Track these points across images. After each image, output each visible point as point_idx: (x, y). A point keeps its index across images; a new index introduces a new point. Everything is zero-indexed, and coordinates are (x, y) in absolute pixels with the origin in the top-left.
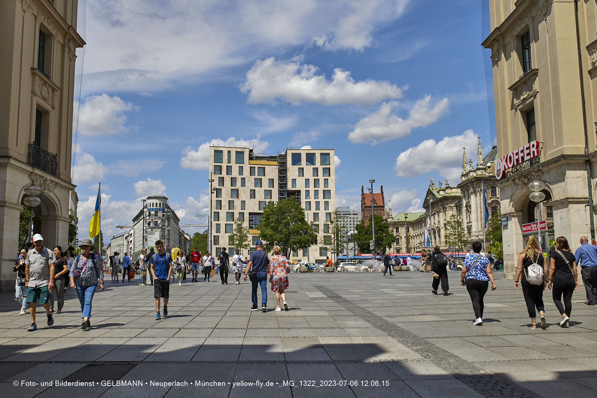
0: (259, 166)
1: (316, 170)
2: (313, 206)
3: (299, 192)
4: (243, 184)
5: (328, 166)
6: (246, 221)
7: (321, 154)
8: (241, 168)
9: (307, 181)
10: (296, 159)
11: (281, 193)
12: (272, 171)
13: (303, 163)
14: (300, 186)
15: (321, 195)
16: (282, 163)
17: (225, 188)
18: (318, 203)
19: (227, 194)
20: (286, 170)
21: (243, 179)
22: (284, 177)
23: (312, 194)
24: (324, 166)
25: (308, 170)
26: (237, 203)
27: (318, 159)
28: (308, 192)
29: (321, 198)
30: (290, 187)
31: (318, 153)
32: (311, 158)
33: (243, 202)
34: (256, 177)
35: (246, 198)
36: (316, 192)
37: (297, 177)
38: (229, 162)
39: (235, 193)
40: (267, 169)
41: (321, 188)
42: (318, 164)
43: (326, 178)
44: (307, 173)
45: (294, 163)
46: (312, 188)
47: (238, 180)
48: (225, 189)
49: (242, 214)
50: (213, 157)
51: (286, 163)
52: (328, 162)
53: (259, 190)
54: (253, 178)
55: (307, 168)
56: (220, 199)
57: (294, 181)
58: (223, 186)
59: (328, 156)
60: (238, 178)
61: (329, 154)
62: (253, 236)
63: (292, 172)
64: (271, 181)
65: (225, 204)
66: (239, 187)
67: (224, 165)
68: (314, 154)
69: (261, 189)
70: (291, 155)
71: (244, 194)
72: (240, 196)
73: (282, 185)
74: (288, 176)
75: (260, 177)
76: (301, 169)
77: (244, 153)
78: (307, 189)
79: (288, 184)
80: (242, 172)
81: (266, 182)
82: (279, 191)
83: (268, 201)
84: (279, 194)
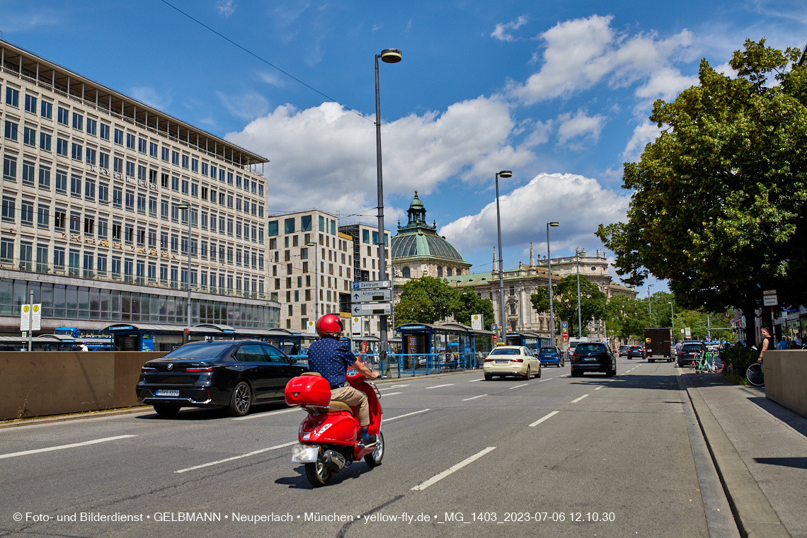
0: (344, 240)
3: (368, 273)
4: (335, 259)
5: (386, 248)
8: (334, 240)
9: (373, 260)
10: (366, 236)
11: (356, 272)
12: (350, 248)
13: (370, 241)
14: (369, 268)
16: (356, 238)
19: (327, 269)
20: (359, 247)
21: (335, 253)
22: (357, 255)
23: (377, 276)
25: (374, 250)
28: (374, 274)
30: (362, 268)
34: (342, 252)
35: (337, 275)
37: (366, 257)
38: (327, 231)
40: (348, 244)
43: (385, 260)
44: (373, 253)
45: (364, 241)
46: (377, 270)
48: (326, 263)
50: (318, 223)
51: (358, 239)
52: (386, 243)
53: (344, 268)
55: (373, 248)
56: (323, 274)
57: (364, 259)
58: (325, 259)
61: (387, 235)
63: (363, 250)
64: (350, 256)
65: (326, 280)
66: (333, 262)
67: (325, 234)
69: (345, 266)
70: (362, 232)
72: (334, 272)
73: (357, 264)
74: (361, 254)
75: (344, 252)
76: (369, 248)
77: (335, 223)
78: (374, 270)
79: (360, 263)
80: (334, 245)
81: (347, 259)
82: (354, 269)
83: (349, 280)
84: (354, 273)
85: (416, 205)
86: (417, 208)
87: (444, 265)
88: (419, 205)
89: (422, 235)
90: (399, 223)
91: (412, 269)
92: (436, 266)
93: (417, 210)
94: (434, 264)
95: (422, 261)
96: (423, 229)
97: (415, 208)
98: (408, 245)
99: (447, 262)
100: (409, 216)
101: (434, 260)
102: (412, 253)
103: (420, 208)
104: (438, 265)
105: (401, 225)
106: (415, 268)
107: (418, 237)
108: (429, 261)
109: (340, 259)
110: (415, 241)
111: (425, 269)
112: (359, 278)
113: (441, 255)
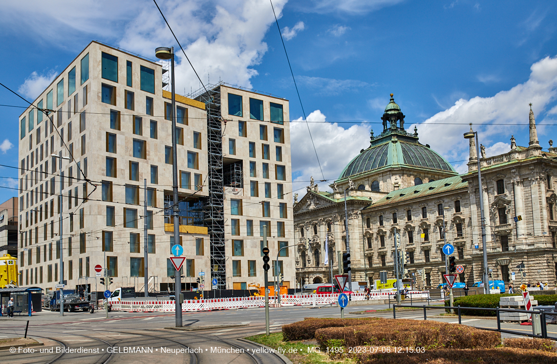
0: (179, 104)
1: (263, 129)
2: (262, 189)
3: (240, 162)
4: (154, 134)
5: (280, 126)
6: (159, 207)
7: (272, 104)
8: (150, 101)
9: (252, 145)
10: (235, 105)
11: (212, 161)
12: (198, 120)
13: (245, 113)
14: (242, 153)
15: (272, 172)
16: (212, 106)
17: (123, 134)
18: (268, 185)
19: (127, 148)
20: (219, 121)
21: (154, 124)
22: (216, 132)
23: (259, 169)
24: (276, 125)
25: (253, 127)
26: (144, 169)
27: (267, 111)
28: (253, 165)
29: (272, 179)
30: (226, 152)
31: (267, 101)
32: (256, 108)
33: (154, 169)
35: (160, 160)
36: (266, 166)
37: (236, 137)
38: (129, 83)
39: (140, 148)
40: (192, 113)
41: (273, 161)
42: (267, 120)
43: (279, 144)
44: (251, 132)
45: (231, 112)
46: (259, 160)
47: (145, 123)
48: (123, 137)
49: (152, 192)
50: (99, 65)
51: (219, 108)
52: (280, 119)
53: (179, 150)
54: (170, 124)
55: (251, 124)
56: (113, 155)
57: (232, 142)
58: (119, 129)
59: (280, 109)
60: (145, 119)
61: (281, 106)
62: (171, 237)
63: (229, 126)
64: (197, 136)
65: (122, 166)
66: (147, 138)
67: (121, 87)
68: (261, 102)
69: (183, 148)
70: (226, 96)
71: (156, 154)
72: (149, 155)
73: (215, 147)
74: (223, 132)
75: (179, 125)
77: (154, 74)
78: (253, 159)
79: (223, 146)
80: (150, 110)
81: (189, 137)
82: (209, 156)
83: (193, 171)
84: (209, 162)
85: (391, 110)
86: (393, 112)
87: (425, 177)
88: (394, 110)
89: (396, 142)
90: (372, 133)
91: (381, 183)
92: (412, 177)
93: (392, 115)
94: (409, 176)
95: (392, 172)
96: (398, 136)
97: (390, 113)
98: (378, 155)
99: (428, 173)
100: (384, 124)
101: (409, 170)
102: (381, 164)
103: (396, 112)
104: (415, 177)
105: (374, 135)
106: (385, 181)
107: (391, 145)
108: (402, 171)
109: (168, 135)
110: (387, 150)
111: (396, 181)
112: (219, 171)
113: (420, 165)
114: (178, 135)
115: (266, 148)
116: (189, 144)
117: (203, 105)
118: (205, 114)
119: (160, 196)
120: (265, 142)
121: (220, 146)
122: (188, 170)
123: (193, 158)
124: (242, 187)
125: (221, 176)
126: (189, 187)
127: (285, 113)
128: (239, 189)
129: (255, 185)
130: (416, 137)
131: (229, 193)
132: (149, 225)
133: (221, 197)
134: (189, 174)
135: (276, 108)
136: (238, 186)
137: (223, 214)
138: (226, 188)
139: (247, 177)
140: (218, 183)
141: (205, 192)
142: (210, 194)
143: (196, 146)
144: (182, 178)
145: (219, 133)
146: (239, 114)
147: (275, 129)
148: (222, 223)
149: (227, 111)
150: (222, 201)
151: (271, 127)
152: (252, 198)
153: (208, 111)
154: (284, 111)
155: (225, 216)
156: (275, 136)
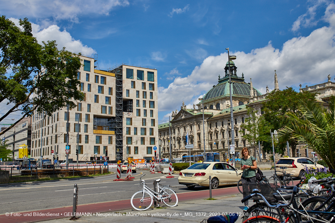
0: (102, 75)
1: (144, 84)
2: (142, 112)
3: (132, 100)
4: (89, 89)
5: (153, 83)
6: (91, 122)
7: (148, 72)
8: (88, 75)
9: (138, 92)
10: (130, 73)
11: (118, 100)
12: (111, 82)
13: (135, 77)
14: (132, 96)
15: (148, 105)
16: (118, 75)
18: (145, 111)
20: (121, 81)
21: (89, 85)
22: (120, 87)
23: (141, 103)
24: (150, 82)
25: (139, 84)
26: (84, 106)
27: (146, 75)
28: (138, 101)
29: (148, 108)
30: (124, 96)
31: (146, 71)
32: (140, 75)
33: (89, 105)
34: (100, 84)
35: (92, 101)
36: (144, 102)
37: (130, 88)
40: (108, 79)
41: (148, 99)
42: (146, 80)
43: (152, 91)
44: (138, 86)
45: (128, 77)
46: (141, 99)
47: (85, 85)
49: (88, 116)
51: (122, 76)
52: (153, 79)
53: (101, 96)
54: (97, 85)
55: (137, 82)
57: (128, 91)
59: (153, 74)
60: (85, 83)
61: (153, 73)
62: (96, 136)
63: (127, 84)
64: (110, 89)
66: (86, 92)
68: (143, 71)
69: (103, 95)
70: (126, 70)
71: (90, 99)
72: (87, 99)
73: (119, 94)
74: (123, 87)
75: (102, 85)
76: (133, 83)
77: (90, 63)
78: (138, 99)
79: (123, 93)
80: (88, 79)
81: (106, 90)
82: (116, 98)
83: (108, 106)
84: (116, 101)
86: (230, 66)
88: (231, 64)
94: (236, 100)
95: (226, 98)
96: (232, 79)
98: (220, 89)
100: (226, 72)
101: (235, 97)
102: (221, 94)
103: (232, 66)
104: (239, 101)
105: (220, 78)
106: (222, 104)
107: (227, 84)
109: (97, 90)
110: (225, 87)
111: (228, 104)
112: (121, 105)
113: (243, 94)
114: (101, 89)
115: (145, 93)
116: (106, 93)
117: (114, 75)
118: (115, 79)
119: (92, 117)
120: (144, 90)
121: (121, 93)
122: (106, 105)
123: (108, 99)
124: (132, 112)
125: (122, 107)
126: (106, 113)
127: (155, 76)
128: (131, 113)
129: (139, 111)
130: (243, 79)
131: (125, 115)
132: (86, 130)
133: (121, 117)
134: (106, 107)
135: (151, 74)
136: (130, 112)
137: (122, 125)
138: (124, 112)
139: (135, 107)
140: (120, 111)
141: (114, 114)
142: (116, 116)
143: (110, 93)
144: (103, 109)
145: (122, 87)
146: (132, 78)
147: (150, 84)
148: (121, 129)
149: (126, 77)
150: (122, 119)
151: (147, 83)
152: (137, 117)
153: (116, 77)
154: (154, 75)
155: (123, 126)
156: (150, 87)
